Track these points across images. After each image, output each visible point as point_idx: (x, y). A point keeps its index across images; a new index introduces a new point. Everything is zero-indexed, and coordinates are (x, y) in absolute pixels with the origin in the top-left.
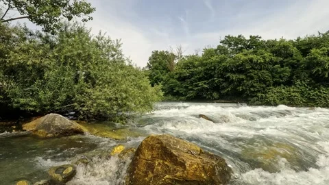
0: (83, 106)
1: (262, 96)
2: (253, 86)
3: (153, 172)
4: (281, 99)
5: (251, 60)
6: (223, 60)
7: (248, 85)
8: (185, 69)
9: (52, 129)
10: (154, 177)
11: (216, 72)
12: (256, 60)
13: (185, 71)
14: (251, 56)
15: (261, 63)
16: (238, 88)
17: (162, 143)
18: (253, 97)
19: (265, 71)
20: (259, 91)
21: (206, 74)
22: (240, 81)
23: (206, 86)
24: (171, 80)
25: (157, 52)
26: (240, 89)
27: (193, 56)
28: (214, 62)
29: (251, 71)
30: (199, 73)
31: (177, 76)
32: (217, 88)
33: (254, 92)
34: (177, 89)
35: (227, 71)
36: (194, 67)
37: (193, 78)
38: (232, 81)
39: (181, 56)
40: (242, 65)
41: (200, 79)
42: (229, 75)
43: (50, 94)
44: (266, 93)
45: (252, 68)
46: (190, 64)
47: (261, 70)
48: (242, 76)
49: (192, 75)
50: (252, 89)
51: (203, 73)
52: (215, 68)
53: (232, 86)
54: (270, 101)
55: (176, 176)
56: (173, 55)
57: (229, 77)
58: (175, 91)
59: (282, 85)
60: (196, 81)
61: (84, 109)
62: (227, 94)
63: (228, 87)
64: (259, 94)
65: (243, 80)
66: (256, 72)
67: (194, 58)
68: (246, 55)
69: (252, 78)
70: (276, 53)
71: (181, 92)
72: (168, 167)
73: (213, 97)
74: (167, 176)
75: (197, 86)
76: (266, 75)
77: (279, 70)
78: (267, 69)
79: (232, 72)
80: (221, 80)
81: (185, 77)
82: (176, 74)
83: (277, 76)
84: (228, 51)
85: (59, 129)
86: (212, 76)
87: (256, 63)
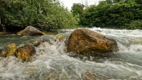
0: (42, 24)
1: (127, 25)
2: (123, 20)
3: (79, 46)
4: (137, 27)
5: (124, 6)
6: (109, 7)
7: (120, 19)
8: (89, 12)
9: (29, 33)
10: (80, 47)
11: (105, 13)
12: (126, 6)
13: (89, 13)
14: (123, 4)
15: (129, 8)
16: (115, 21)
17: (83, 32)
18: (123, 25)
19: (130, 12)
20: (126, 22)
21: (99, 14)
22: (117, 18)
23: (99, 20)
24: (82, 18)
25: (75, 4)
26: (116, 21)
27: (93, 5)
28: (104, 8)
29: (123, 12)
30: (96, 14)
31: (85, 16)
32: (104, 21)
33: (123, 23)
34: (85, 22)
35: (111, 13)
36: (94, 11)
37: (93, 17)
38: (112, 18)
39: (87, 6)
40: (119, 9)
41: (96, 17)
42: (111, 14)
43: (27, 18)
44: (130, 23)
45: (124, 11)
46: (92, 9)
47: (128, 11)
48: (118, 15)
49: (92, 15)
50: (122, 22)
51: (98, 14)
52: (104, 11)
53: (112, 20)
54: (131, 27)
55: (91, 47)
56: (83, 5)
57: (111, 16)
58: (84, 23)
59: (139, 19)
60: (94, 18)
61: (42, 25)
62: (109, 24)
63: (110, 21)
64: (126, 24)
65: (118, 17)
66: (126, 13)
67: (94, 6)
68: (121, 3)
69: (123, 16)
70: (138, 2)
71: (87, 23)
72: (87, 43)
73: (102, 26)
74: (87, 47)
75: (94, 20)
76: (131, 14)
77: (139, 11)
78: (132, 11)
79: (113, 13)
80: (107, 17)
81: (89, 16)
82: (85, 15)
83: (137, 14)
84: (111, 2)
85: (32, 32)
86: (102, 15)
87: (126, 8)
